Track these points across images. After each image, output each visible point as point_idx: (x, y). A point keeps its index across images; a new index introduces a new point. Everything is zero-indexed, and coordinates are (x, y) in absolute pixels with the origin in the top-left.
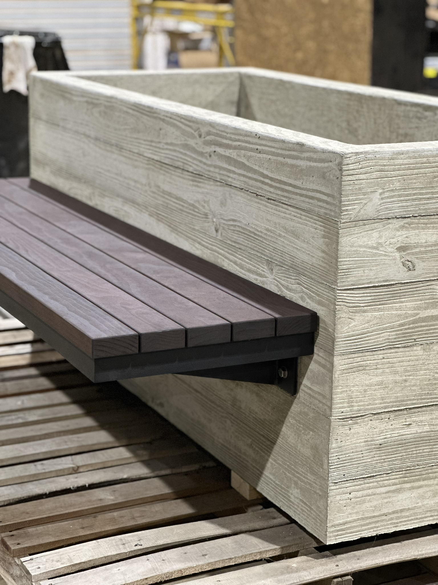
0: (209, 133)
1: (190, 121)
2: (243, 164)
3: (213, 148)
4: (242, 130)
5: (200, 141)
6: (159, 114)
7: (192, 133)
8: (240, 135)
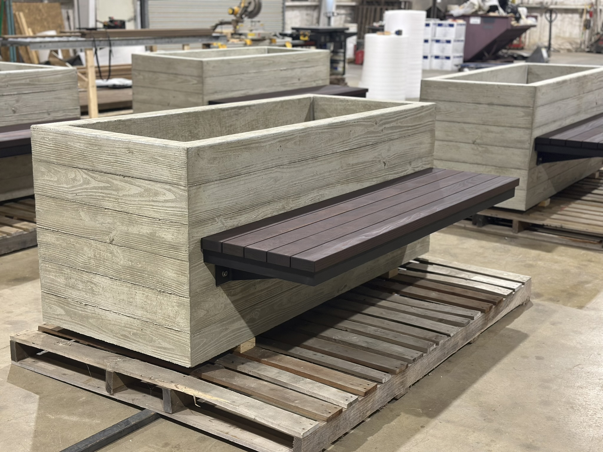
0: (381, 120)
1: (370, 119)
2: (399, 126)
3: (384, 126)
4: (398, 111)
5: (376, 126)
6: (349, 123)
7: (371, 124)
8: (398, 113)
